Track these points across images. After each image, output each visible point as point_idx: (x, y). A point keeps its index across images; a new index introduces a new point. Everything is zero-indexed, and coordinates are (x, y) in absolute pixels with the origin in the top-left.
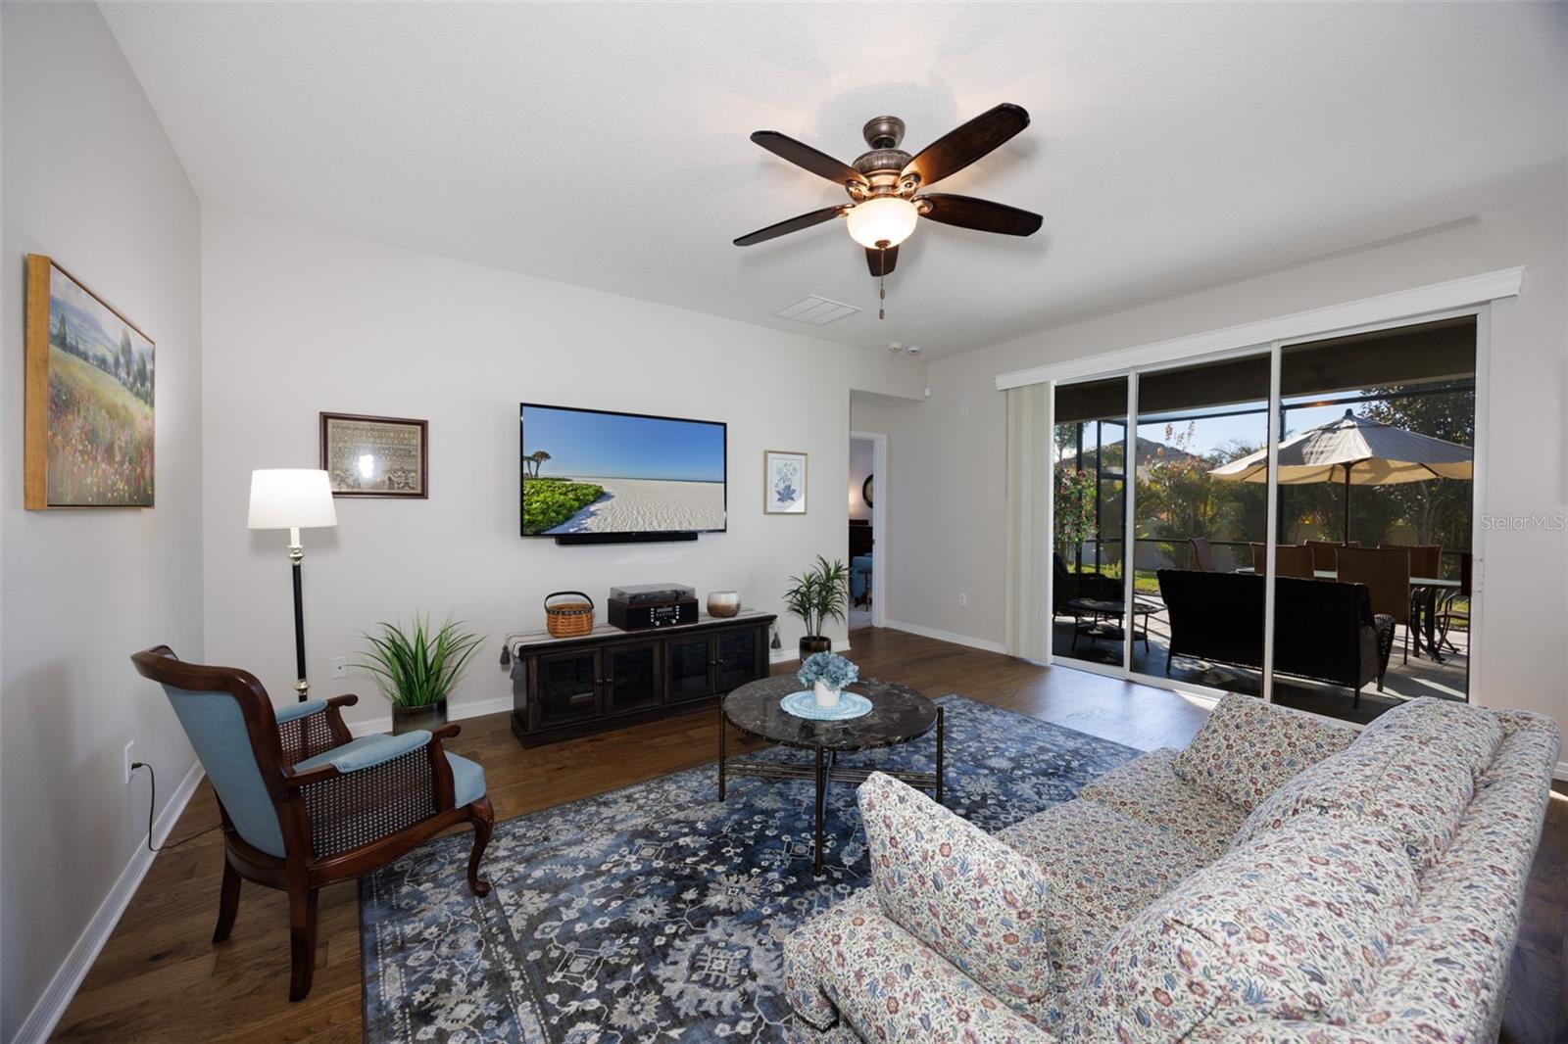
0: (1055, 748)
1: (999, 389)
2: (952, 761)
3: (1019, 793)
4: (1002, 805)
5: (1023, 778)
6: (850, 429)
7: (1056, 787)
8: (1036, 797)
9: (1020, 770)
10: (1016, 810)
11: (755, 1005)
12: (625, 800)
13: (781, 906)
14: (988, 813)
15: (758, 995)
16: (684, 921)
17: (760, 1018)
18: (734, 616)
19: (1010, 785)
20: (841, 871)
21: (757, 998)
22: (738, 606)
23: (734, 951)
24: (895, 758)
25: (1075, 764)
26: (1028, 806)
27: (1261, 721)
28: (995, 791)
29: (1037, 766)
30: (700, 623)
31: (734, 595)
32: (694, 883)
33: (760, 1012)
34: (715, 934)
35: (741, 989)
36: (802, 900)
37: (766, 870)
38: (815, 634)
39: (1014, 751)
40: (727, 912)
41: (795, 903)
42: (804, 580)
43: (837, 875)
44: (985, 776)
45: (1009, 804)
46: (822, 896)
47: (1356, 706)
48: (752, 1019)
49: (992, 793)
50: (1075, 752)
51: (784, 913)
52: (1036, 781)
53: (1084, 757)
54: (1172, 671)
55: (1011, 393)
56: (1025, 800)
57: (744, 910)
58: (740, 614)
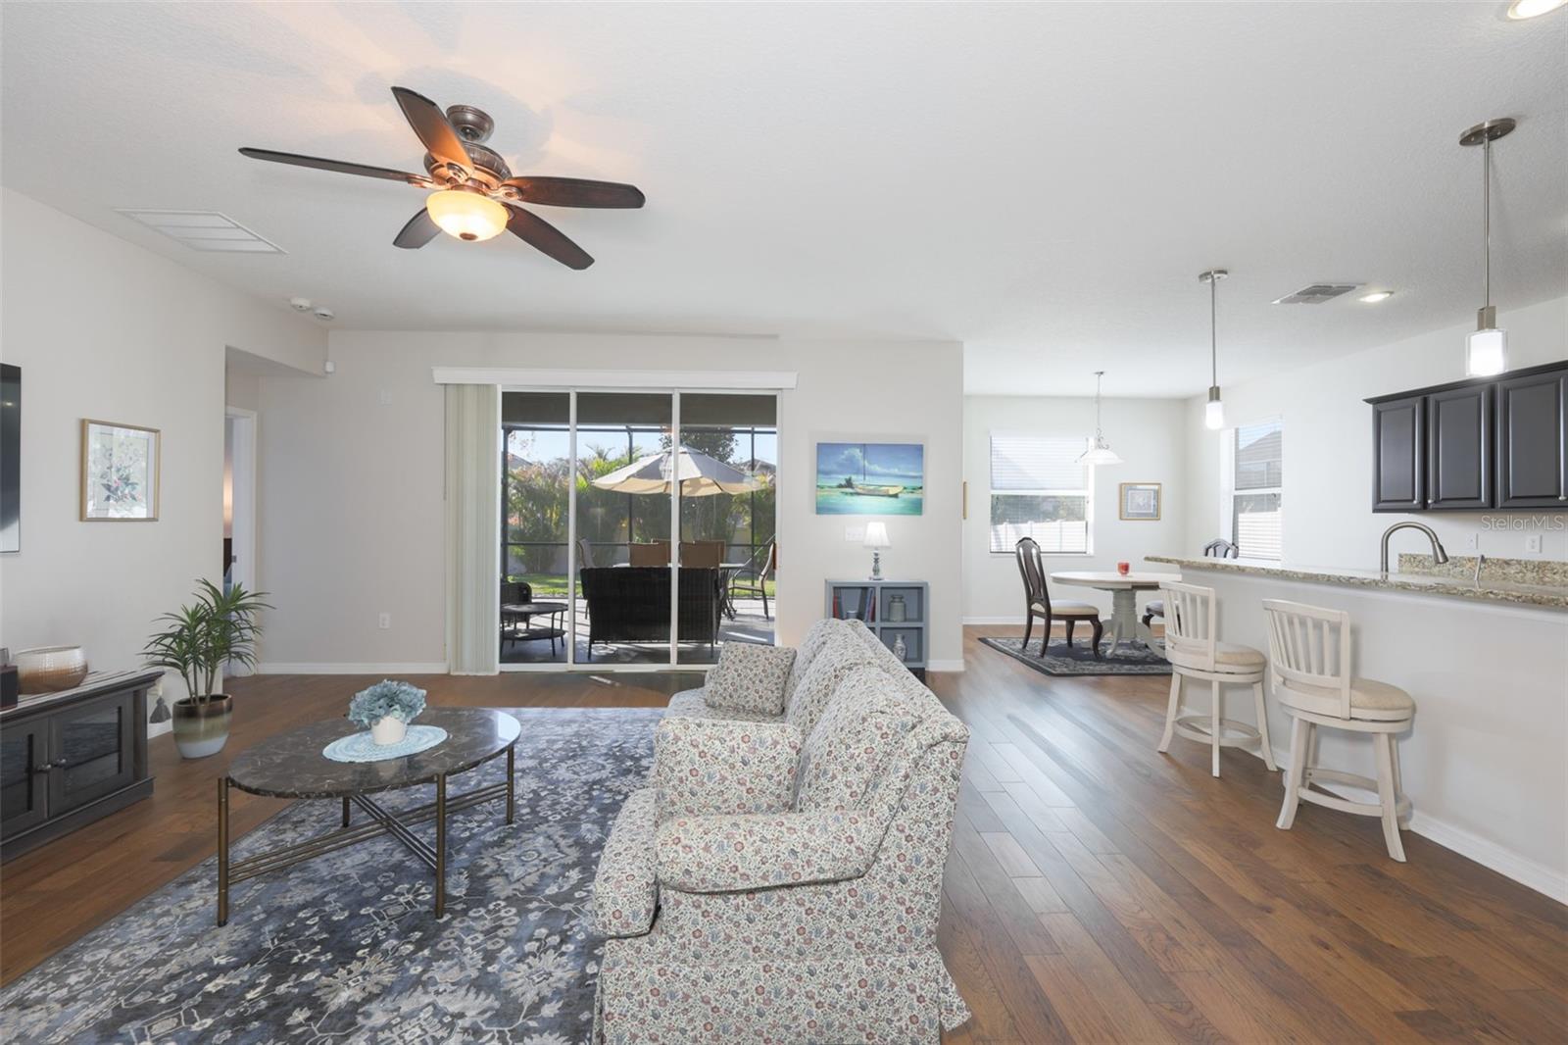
0: (559, 738)
1: (437, 382)
2: (480, 777)
3: (561, 779)
4: (554, 792)
5: (554, 767)
6: (226, 404)
7: (585, 764)
8: (576, 777)
9: (546, 762)
10: (568, 791)
11: (484, 1028)
12: (15, 1009)
13: (428, 958)
14: (549, 802)
15: (479, 1022)
16: (322, 1037)
17: (499, 1032)
18: (77, 686)
19: (549, 777)
20: (460, 902)
21: (482, 1025)
22: (85, 668)
23: (418, 1015)
24: (418, 796)
25: (584, 743)
26: (575, 785)
27: (752, 654)
28: (541, 785)
29: (558, 755)
30: (20, 706)
31: (77, 652)
32: (290, 1006)
33: (495, 1029)
34: (379, 1018)
35: (458, 1030)
36: (446, 942)
37: (375, 945)
38: (202, 692)
39: (529, 750)
40: (370, 998)
41: (440, 947)
42: (186, 618)
43: (459, 907)
44: (522, 777)
45: (559, 789)
46: (462, 928)
47: (712, 657)
48: (493, 1037)
49: (539, 787)
50: (577, 734)
51: (437, 960)
52: (566, 766)
53: (586, 736)
54: (592, 658)
55: (449, 389)
56: (569, 781)
57: (389, 984)
58: (89, 679)
